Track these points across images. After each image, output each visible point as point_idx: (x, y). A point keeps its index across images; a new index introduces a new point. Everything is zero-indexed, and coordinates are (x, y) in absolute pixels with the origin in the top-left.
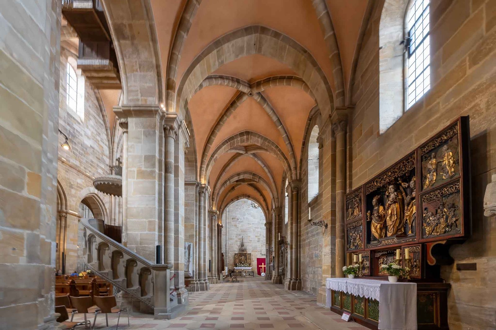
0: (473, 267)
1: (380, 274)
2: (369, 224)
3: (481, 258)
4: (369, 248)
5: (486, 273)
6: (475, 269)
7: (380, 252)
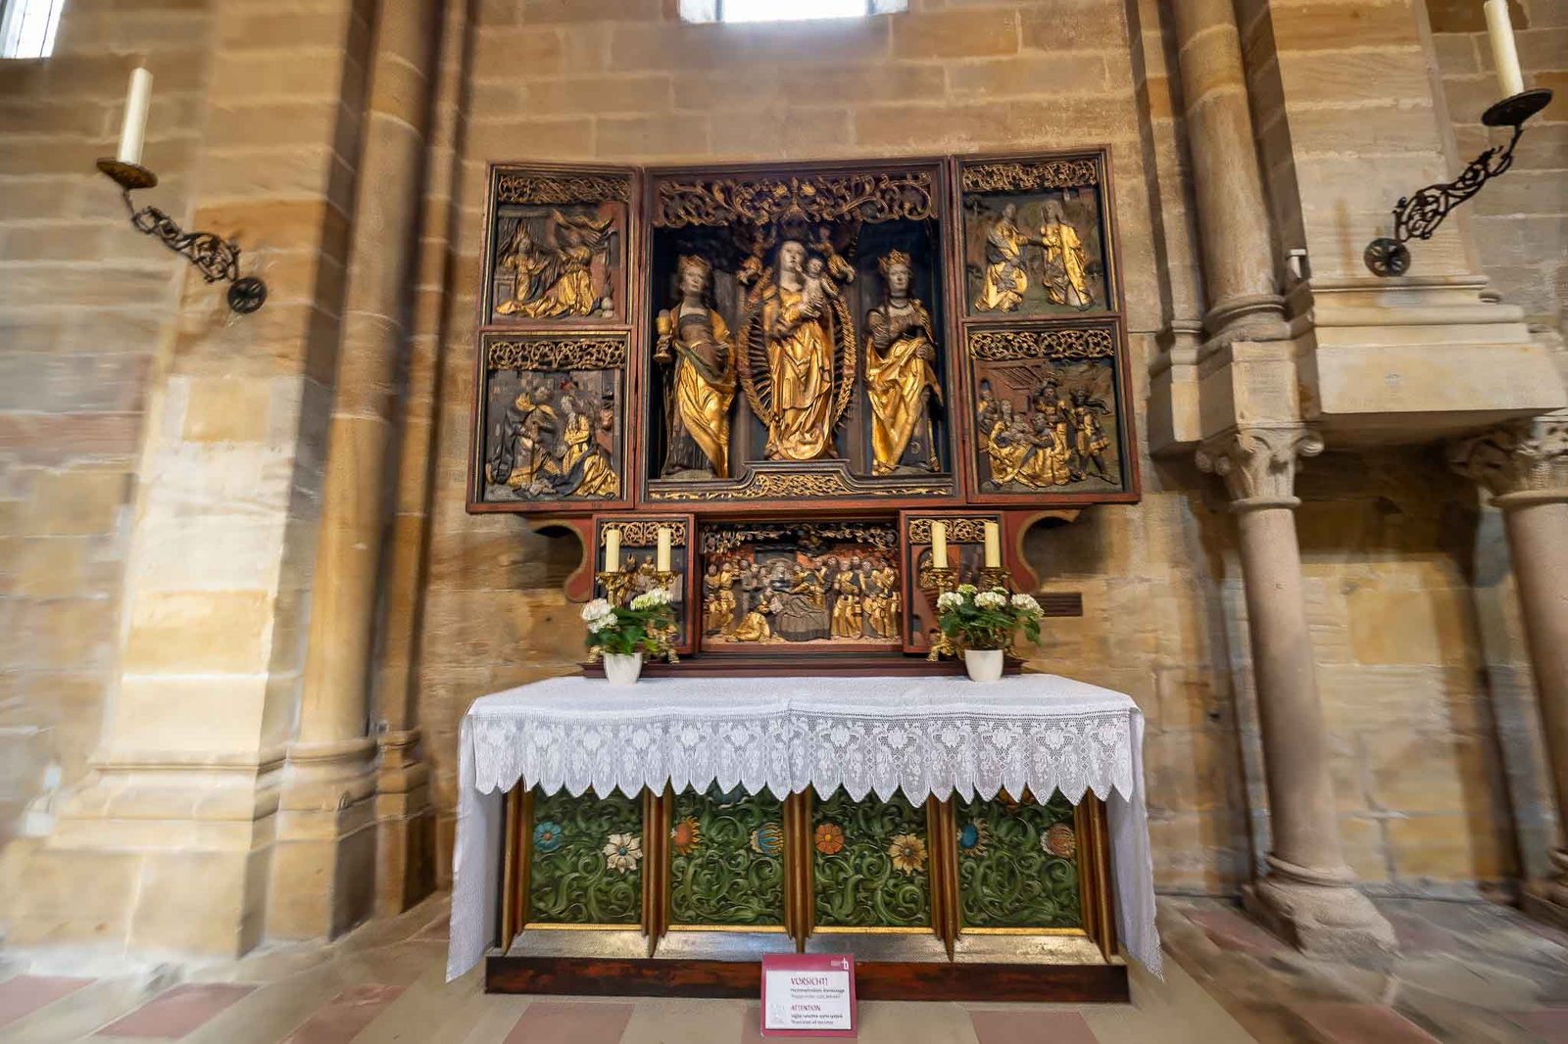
0: (1070, 606)
1: (717, 640)
2: (662, 376)
3: (1090, 577)
4: (656, 501)
5: (1108, 625)
6: (1079, 613)
7: (733, 529)
